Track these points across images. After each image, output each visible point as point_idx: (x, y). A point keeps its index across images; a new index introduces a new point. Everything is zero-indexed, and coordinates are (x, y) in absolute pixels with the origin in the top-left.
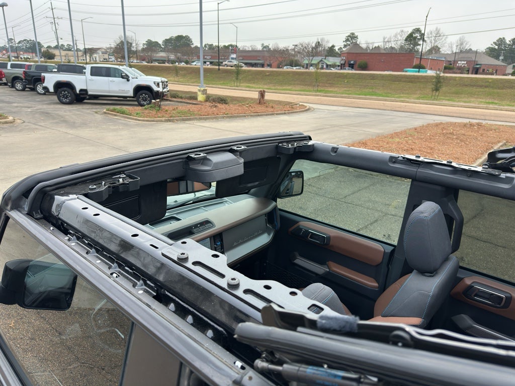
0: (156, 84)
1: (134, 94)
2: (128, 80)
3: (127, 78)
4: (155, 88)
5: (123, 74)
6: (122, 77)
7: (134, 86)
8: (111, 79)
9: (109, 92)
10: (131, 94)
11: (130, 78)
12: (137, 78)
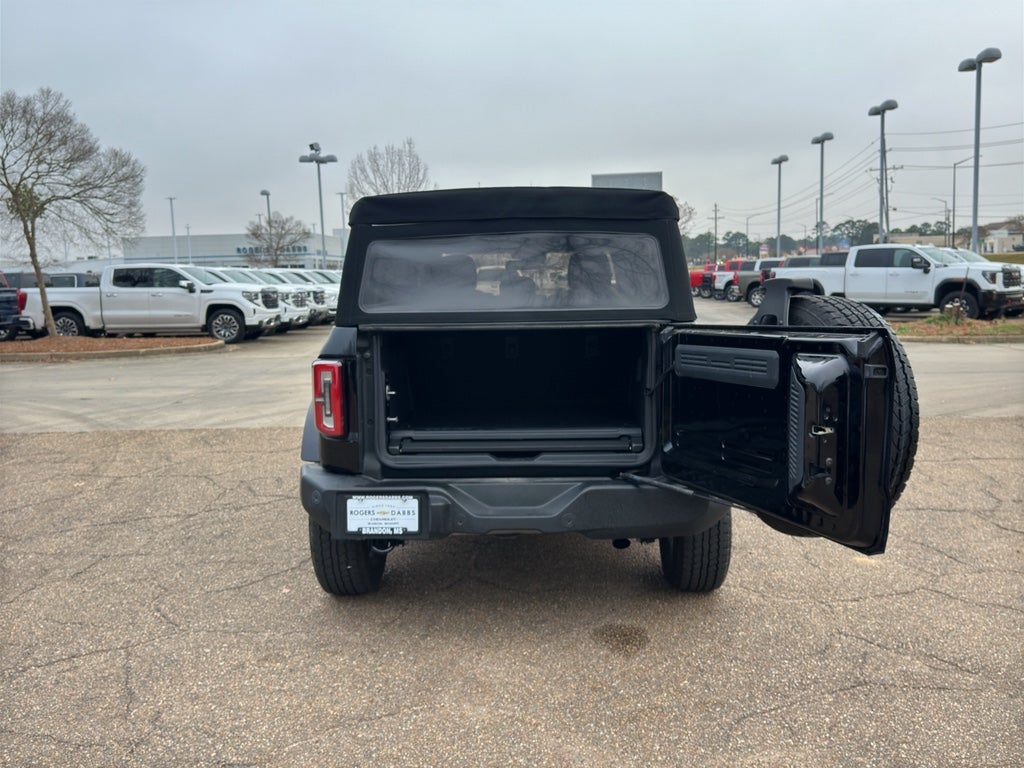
0: (988, 276)
1: (936, 298)
2: (926, 271)
3: (925, 267)
4: (985, 285)
5: (915, 260)
6: (914, 265)
7: (937, 282)
8: (891, 270)
9: (886, 298)
10: (930, 299)
11: (932, 268)
12: (946, 266)
